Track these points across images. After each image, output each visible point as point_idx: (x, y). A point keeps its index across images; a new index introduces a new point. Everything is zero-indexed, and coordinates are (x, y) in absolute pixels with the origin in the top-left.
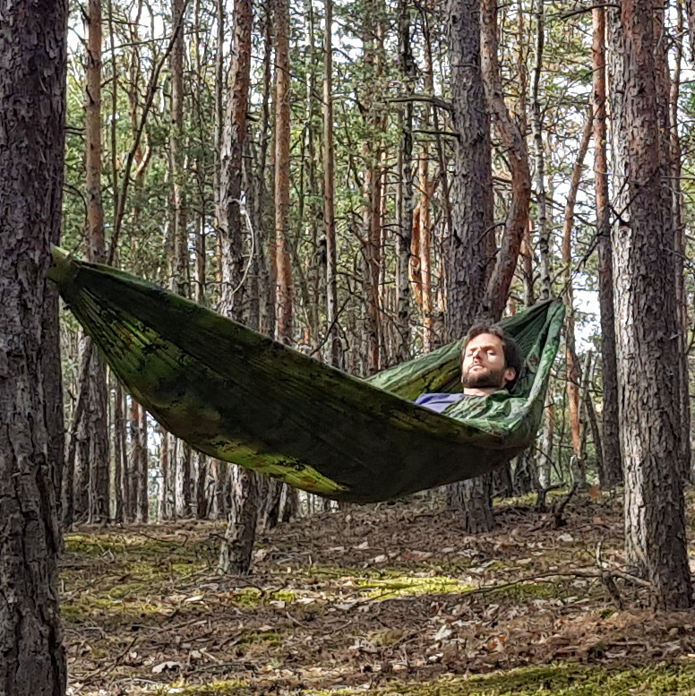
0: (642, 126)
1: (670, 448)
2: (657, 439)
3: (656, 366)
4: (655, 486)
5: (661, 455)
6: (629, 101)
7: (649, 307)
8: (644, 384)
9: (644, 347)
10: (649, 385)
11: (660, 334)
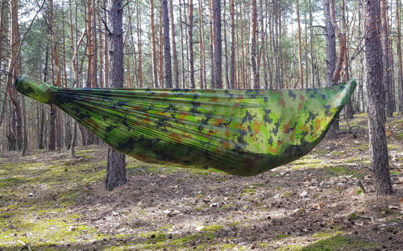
0: (369, 16)
1: (382, 135)
2: (377, 132)
3: (376, 105)
4: (376, 149)
5: (379, 138)
6: (364, 7)
7: (373, 84)
8: (371, 112)
9: (371, 98)
10: (374, 112)
11: (377, 93)
